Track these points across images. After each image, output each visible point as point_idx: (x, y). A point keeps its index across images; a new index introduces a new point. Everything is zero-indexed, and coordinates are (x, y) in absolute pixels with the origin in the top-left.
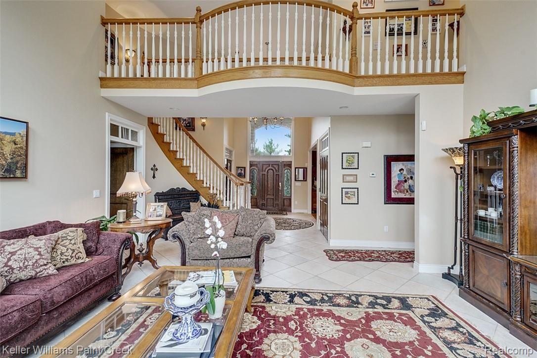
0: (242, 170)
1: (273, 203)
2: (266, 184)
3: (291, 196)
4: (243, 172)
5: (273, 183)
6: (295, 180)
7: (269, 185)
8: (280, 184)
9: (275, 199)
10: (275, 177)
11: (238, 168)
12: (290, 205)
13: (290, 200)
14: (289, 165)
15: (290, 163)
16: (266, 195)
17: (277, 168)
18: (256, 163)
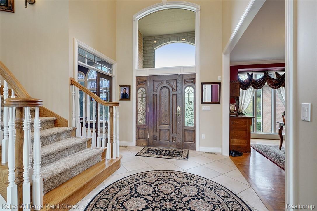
0: (126, 89)
1: (169, 136)
2: (158, 108)
3: (195, 126)
4: (127, 92)
5: (169, 107)
6: (202, 103)
7: (163, 111)
8: (178, 108)
9: (171, 130)
10: (171, 97)
11: (121, 86)
12: (194, 140)
13: (194, 131)
14: (191, 80)
15: (193, 77)
16: (158, 124)
17: (174, 86)
18: (145, 80)
